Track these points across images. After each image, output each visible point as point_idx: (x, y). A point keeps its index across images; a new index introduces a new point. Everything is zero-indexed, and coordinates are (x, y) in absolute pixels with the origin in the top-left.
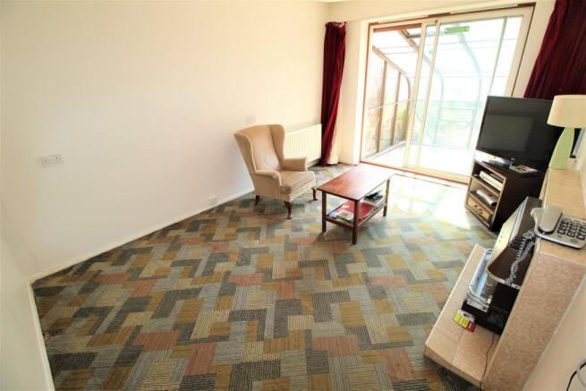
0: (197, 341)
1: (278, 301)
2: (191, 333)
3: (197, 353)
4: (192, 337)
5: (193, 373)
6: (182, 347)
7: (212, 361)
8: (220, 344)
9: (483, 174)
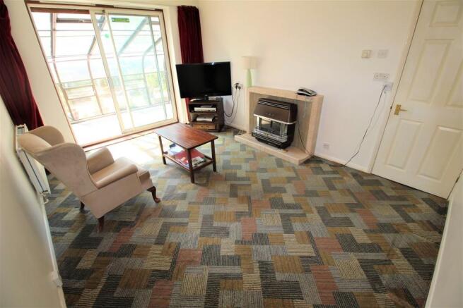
0: (316, 251)
1: (272, 208)
2: (310, 257)
3: (325, 248)
4: (314, 255)
5: (340, 247)
6: (324, 260)
7: (327, 238)
8: (314, 235)
9: (196, 109)
